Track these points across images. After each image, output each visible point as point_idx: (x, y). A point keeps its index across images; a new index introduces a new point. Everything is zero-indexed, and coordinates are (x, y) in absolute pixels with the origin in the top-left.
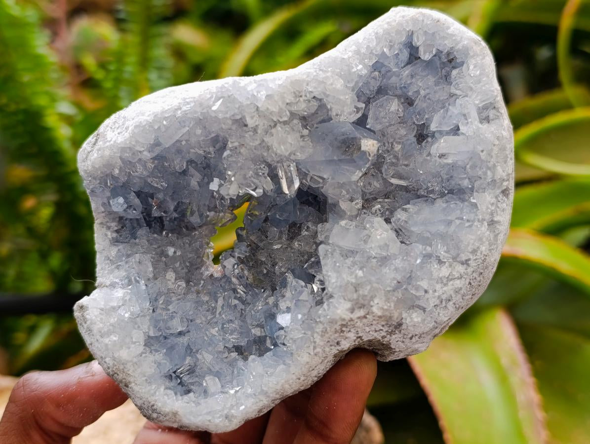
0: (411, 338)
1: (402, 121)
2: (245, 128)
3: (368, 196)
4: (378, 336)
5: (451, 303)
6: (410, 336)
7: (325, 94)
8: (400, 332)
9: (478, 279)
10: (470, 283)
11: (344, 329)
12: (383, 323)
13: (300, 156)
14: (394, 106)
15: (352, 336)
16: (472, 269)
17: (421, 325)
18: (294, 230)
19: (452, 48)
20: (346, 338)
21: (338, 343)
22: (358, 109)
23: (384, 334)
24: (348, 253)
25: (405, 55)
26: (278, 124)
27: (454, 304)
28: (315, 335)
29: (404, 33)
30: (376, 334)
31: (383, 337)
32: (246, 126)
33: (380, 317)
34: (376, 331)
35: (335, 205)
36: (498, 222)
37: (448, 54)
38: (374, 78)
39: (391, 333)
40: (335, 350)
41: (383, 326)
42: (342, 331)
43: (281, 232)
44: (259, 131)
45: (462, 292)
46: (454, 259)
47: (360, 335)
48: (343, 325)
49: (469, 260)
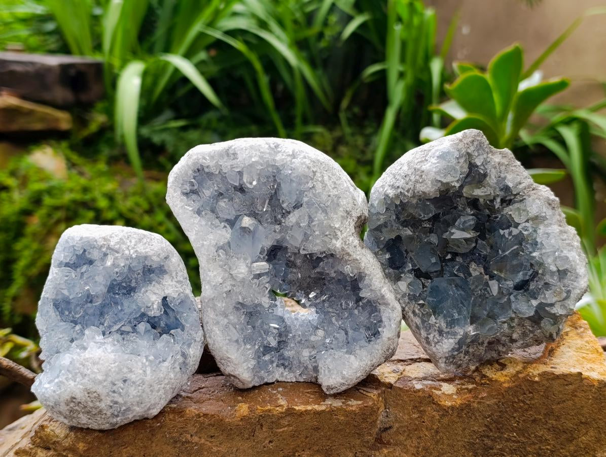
0: (355, 205)
1: (231, 199)
2: (231, 291)
3: (273, 221)
4: (353, 224)
5: (337, 182)
6: (354, 206)
7: (215, 246)
8: (351, 211)
9: (324, 166)
10: (326, 171)
11: (347, 243)
12: (345, 221)
13: (249, 261)
14: (223, 204)
15: (351, 239)
16: (318, 170)
17: (347, 199)
18: (290, 264)
19: (192, 171)
20: (352, 242)
21: (355, 247)
22: (225, 227)
23: (352, 220)
24: (306, 237)
25: (194, 197)
26: (231, 273)
27: (337, 180)
28: (350, 259)
29: (182, 198)
30: (352, 225)
31: (353, 220)
32: (230, 291)
33: (342, 223)
34: (350, 225)
35: (278, 241)
36: (293, 151)
37: (195, 172)
38: (206, 214)
39: (351, 216)
40: (359, 249)
41: (347, 221)
42: (349, 244)
43: (291, 272)
44: (234, 284)
45: (331, 176)
46: (312, 179)
47: (351, 234)
48: (345, 243)
49: (313, 171)
